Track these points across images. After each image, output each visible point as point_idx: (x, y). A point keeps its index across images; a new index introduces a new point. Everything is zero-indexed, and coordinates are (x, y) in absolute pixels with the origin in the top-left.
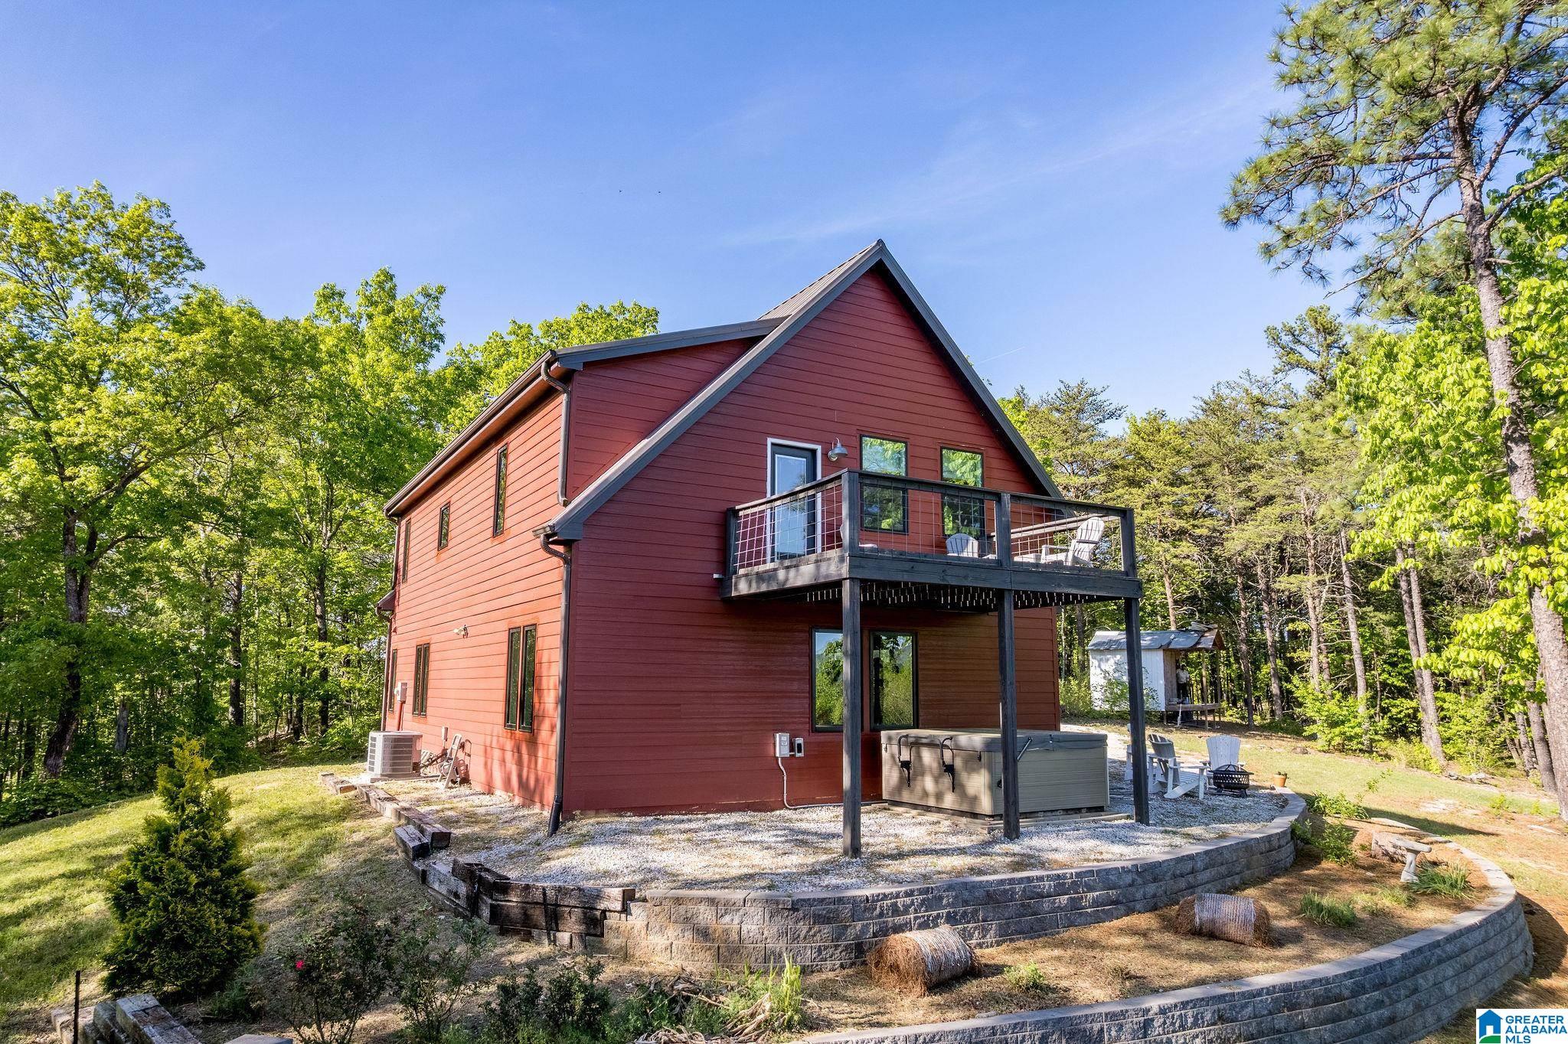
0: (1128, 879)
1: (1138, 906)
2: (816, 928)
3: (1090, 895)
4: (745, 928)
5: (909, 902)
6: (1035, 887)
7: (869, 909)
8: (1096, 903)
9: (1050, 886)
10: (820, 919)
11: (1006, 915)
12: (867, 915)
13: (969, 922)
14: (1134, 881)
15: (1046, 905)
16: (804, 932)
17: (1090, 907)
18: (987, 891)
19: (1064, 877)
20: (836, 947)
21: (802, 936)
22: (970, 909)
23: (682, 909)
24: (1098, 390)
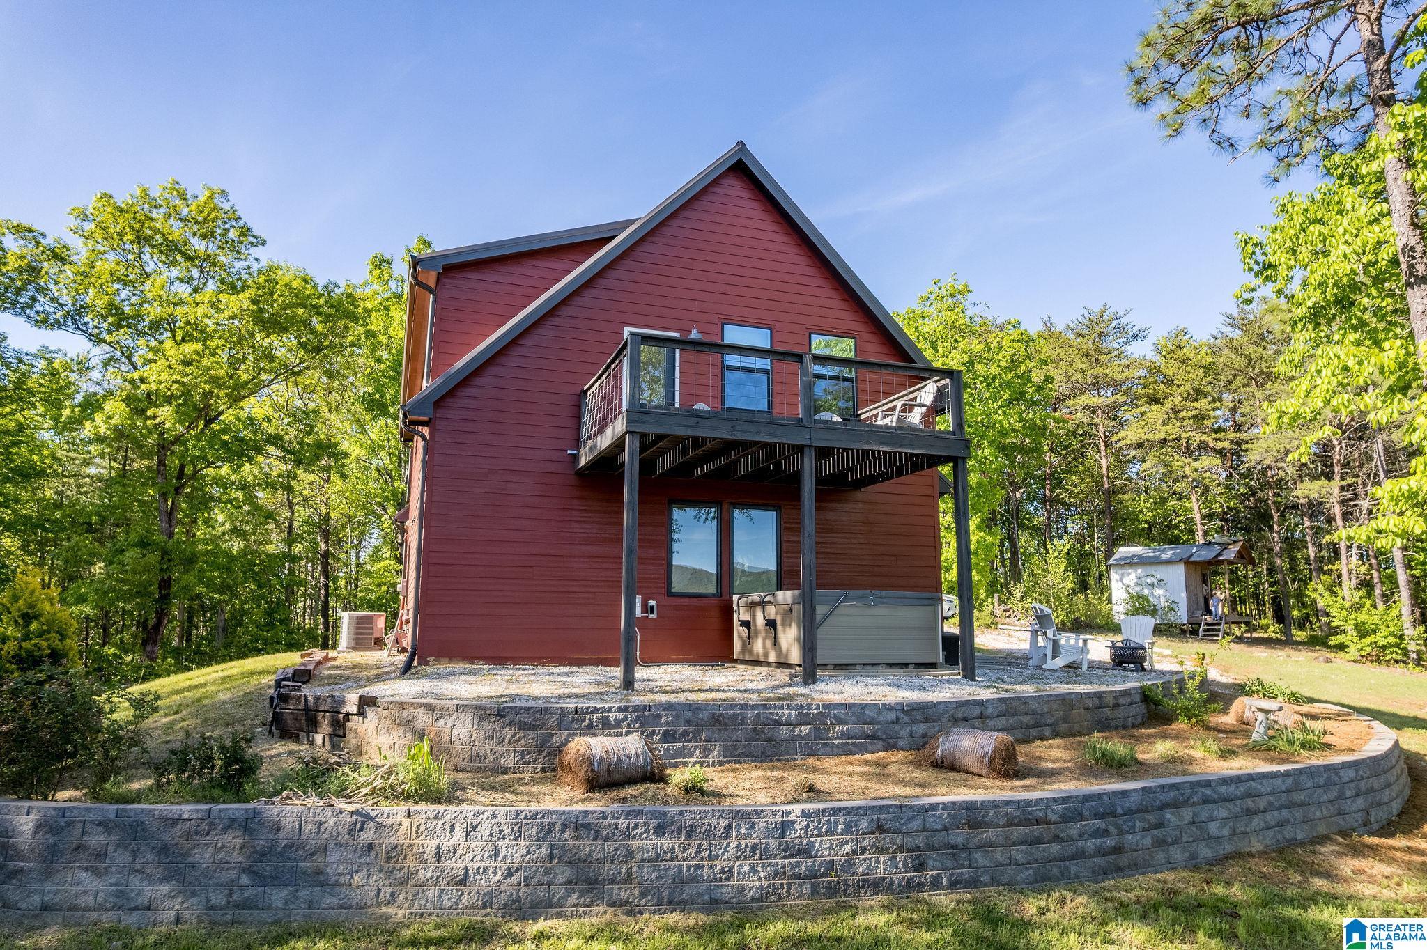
0: (891, 716)
1: (900, 743)
2: (521, 734)
3: (839, 728)
4: (455, 731)
5: (621, 717)
6: (771, 714)
7: (577, 720)
8: (845, 735)
9: (790, 715)
10: (523, 727)
11: (734, 738)
12: (575, 725)
13: (689, 741)
14: (898, 719)
15: (784, 732)
16: (509, 736)
17: (838, 738)
18: (714, 714)
19: (809, 707)
20: (540, 752)
21: (507, 741)
22: (691, 729)
23: (405, 713)
24: (1121, 313)
